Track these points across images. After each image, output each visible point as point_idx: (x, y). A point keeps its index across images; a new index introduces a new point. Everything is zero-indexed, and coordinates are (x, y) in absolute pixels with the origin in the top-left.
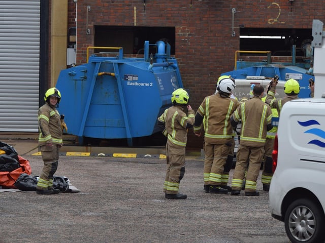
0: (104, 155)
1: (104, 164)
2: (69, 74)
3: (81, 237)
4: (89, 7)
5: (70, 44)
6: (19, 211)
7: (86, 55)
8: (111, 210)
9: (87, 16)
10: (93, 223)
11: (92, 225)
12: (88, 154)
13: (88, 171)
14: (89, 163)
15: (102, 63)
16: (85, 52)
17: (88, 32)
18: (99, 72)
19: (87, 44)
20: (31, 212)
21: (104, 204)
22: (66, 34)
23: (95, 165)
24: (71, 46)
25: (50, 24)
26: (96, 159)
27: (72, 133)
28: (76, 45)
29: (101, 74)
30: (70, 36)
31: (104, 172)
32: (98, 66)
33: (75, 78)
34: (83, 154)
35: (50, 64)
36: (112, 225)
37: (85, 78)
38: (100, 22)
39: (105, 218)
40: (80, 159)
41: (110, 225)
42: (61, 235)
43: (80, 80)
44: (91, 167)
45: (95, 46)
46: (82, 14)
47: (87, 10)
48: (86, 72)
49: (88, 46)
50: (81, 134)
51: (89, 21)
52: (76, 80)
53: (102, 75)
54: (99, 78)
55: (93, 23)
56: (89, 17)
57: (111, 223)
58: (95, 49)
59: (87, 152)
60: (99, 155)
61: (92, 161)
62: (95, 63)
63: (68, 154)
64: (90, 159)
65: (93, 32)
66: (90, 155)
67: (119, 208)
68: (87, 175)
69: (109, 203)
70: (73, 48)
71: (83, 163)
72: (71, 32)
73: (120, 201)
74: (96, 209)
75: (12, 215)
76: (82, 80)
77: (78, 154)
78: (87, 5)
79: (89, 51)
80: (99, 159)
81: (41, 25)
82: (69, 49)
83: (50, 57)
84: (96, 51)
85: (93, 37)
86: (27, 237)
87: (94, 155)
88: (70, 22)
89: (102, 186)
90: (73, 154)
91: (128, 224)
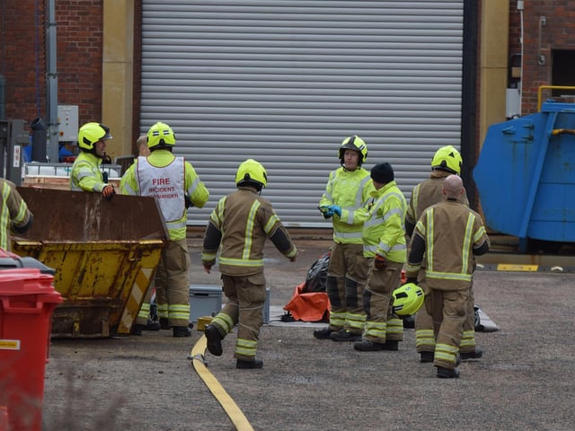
0: (561, 269)
1: (558, 284)
2: (504, 132)
3: (477, 406)
4: (543, 19)
5: (512, 82)
6: (385, 360)
7: (536, 100)
8: (543, 361)
9: (540, 33)
10: (506, 381)
11: (502, 385)
12: (535, 268)
13: (525, 295)
14: (532, 283)
15: (559, 113)
16: (536, 96)
17: (542, 61)
18: (555, 128)
19: (539, 82)
20: (405, 362)
21: (534, 351)
22: (506, 66)
23: (541, 287)
24: (513, 85)
25: (480, 48)
26: (547, 276)
27: (508, 232)
28: (521, 84)
29: (557, 131)
30: (514, 68)
31: (552, 298)
32: (552, 119)
33: (513, 138)
34: (526, 268)
35: (479, 116)
36: (537, 387)
37: (531, 139)
38: (562, 44)
39: (528, 374)
40: (520, 275)
41: (534, 386)
42: (444, 401)
43: (522, 142)
44: (533, 289)
45: (553, 85)
46: (531, 30)
47: (540, 23)
48: (532, 128)
49: (541, 84)
50: (523, 234)
51: (543, 42)
52: (515, 142)
53: (559, 133)
54: (554, 139)
55: (549, 45)
56: (543, 36)
57: (536, 383)
58: (553, 90)
59: (534, 264)
60: (553, 269)
61: (540, 280)
62: (547, 114)
63: (501, 267)
64: (537, 276)
65: (550, 61)
66: (538, 270)
67: (556, 359)
68: (521, 303)
69: (542, 350)
70: (516, 87)
71: (522, 283)
72: (513, 61)
73: (564, 346)
74: (517, 359)
75: (371, 368)
76: (526, 142)
77: (517, 268)
78: (539, 15)
79: (542, 94)
80: (552, 276)
81: (464, 49)
82: (510, 90)
83: (479, 103)
84: (556, 93)
85: (549, 69)
86: (385, 405)
87: (544, 269)
88: (513, 45)
89: (540, 320)
90: (509, 267)
91: (565, 384)
